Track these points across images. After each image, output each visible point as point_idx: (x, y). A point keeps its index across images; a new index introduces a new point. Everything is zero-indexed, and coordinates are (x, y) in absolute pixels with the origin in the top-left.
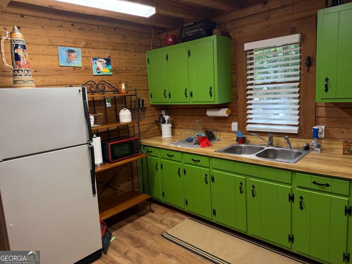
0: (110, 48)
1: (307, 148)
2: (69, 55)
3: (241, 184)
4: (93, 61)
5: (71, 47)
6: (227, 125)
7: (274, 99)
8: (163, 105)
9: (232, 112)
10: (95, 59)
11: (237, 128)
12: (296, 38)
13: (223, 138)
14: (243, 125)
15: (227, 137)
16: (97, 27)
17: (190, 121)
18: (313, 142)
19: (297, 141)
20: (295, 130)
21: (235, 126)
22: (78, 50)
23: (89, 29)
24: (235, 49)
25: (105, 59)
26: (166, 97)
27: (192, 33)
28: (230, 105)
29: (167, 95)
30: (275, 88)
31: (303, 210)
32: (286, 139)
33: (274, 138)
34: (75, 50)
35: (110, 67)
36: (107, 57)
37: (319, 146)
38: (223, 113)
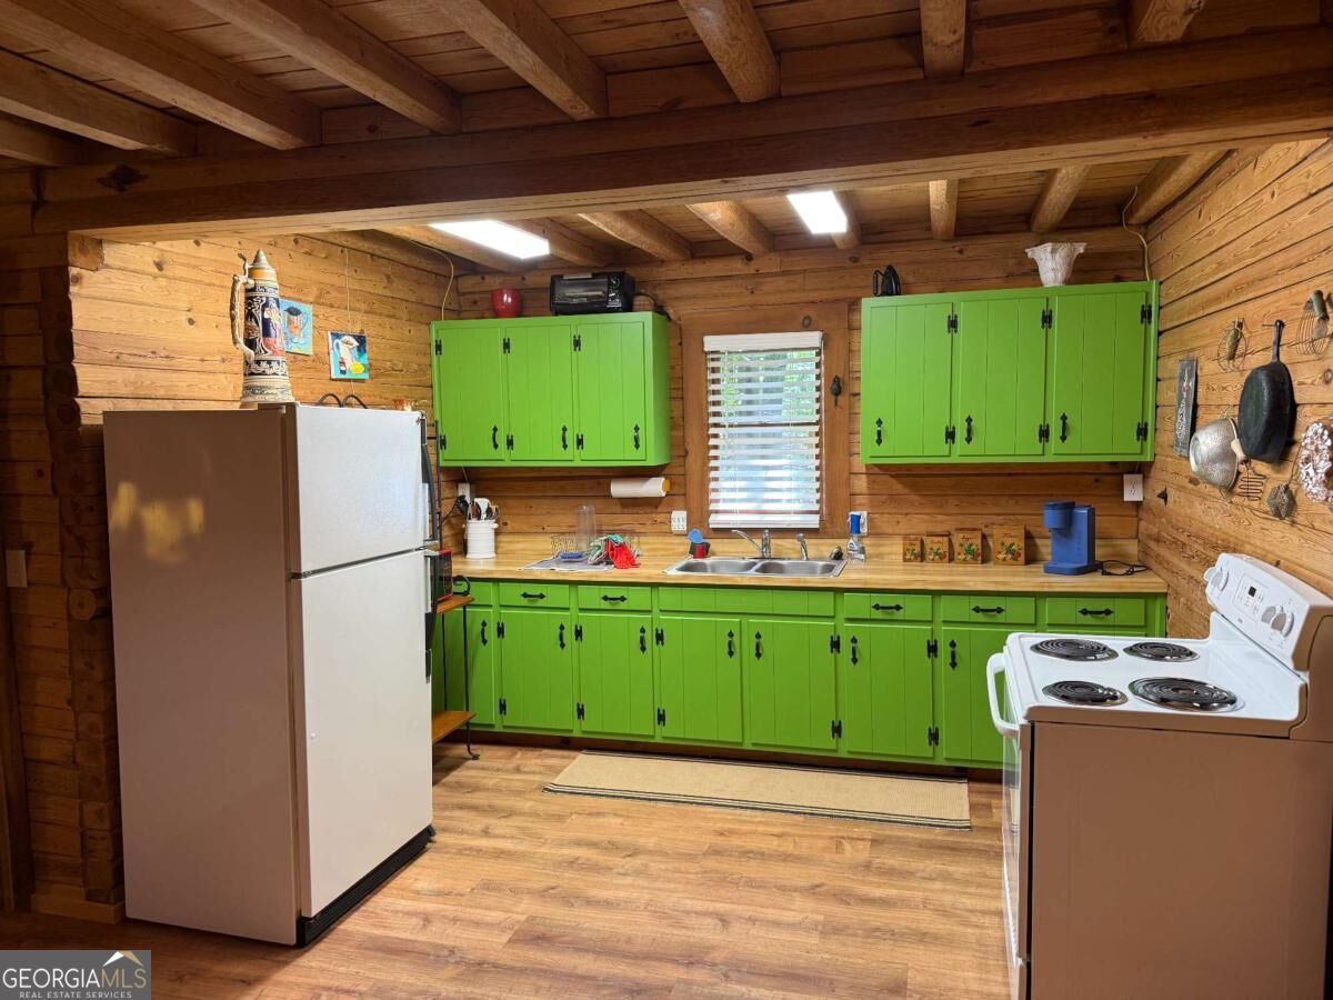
0: (363, 307)
1: (838, 556)
2: (290, 322)
3: (731, 635)
4: (333, 340)
5: (294, 299)
6: (660, 517)
7: (763, 457)
8: (459, 469)
9: (671, 488)
10: (336, 336)
11: (685, 523)
12: (814, 338)
13: (648, 550)
14: (699, 516)
15: (659, 546)
16: (340, 249)
17: (549, 513)
18: (852, 542)
19: (816, 545)
20: (813, 522)
21: (679, 520)
22: (307, 309)
23: (324, 255)
24: (681, 344)
25: (354, 336)
26: (496, 446)
27: (586, 297)
28: (666, 471)
29: (502, 442)
30: (764, 435)
31: (858, 664)
32: (799, 539)
33: (773, 541)
34: (302, 310)
35: (365, 359)
36: (357, 332)
37: (862, 551)
38: (655, 487)
